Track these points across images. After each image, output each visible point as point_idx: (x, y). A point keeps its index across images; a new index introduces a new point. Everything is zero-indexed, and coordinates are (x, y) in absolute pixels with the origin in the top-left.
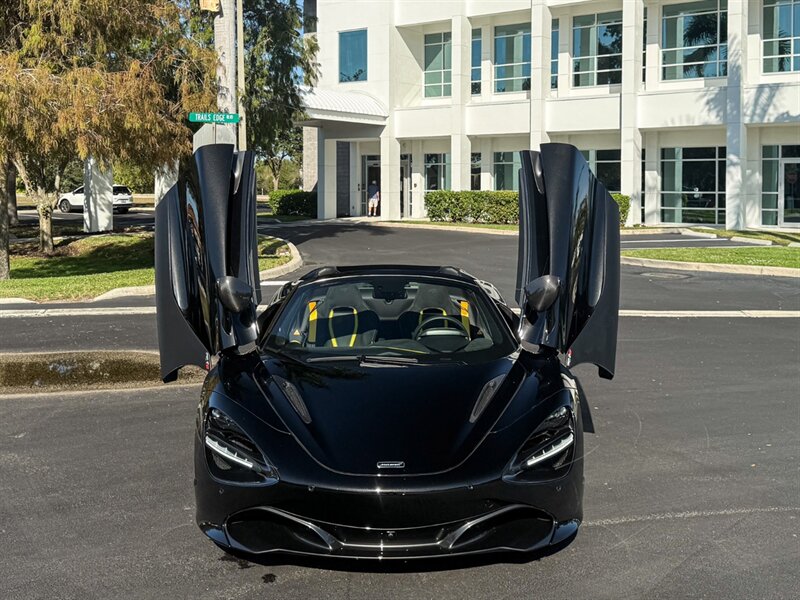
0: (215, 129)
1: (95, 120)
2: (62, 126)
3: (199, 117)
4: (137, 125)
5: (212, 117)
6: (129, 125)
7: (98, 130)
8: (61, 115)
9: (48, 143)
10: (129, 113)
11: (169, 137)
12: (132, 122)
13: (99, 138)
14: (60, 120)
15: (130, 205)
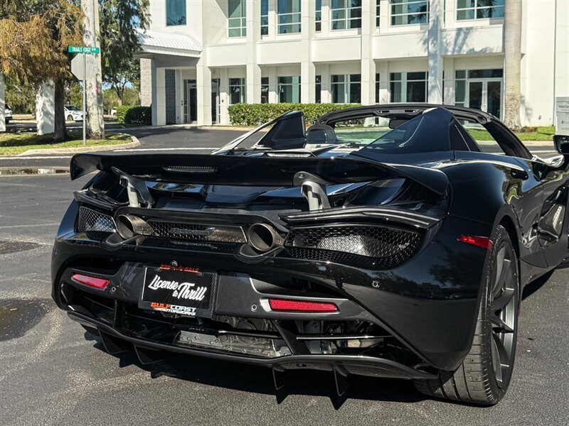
0: (84, 57)
3: (75, 49)
4: (37, 54)
5: (83, 49)
6: (33, 54)
7: (14, 57)
10: (32, 46)
12: (34, 52)
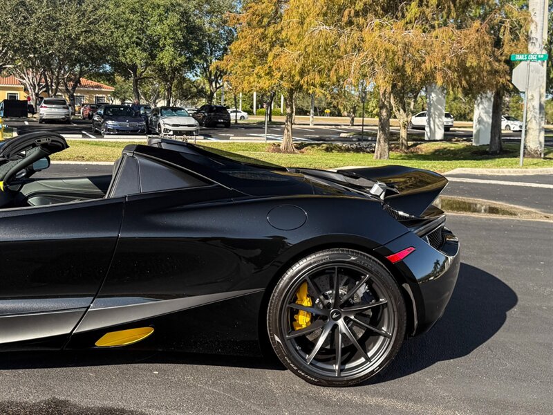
0: (529, 65)
1: (448, 61)
2: (427, 66)
3: (518, 57)
4: (475, 64)
5: (527, 57)
6: (470, 64)
7: (449, 68)
8: (427, 58)
9: (419, 76)
10: (470, 56)
11: (495, 72)
12: (472, 61)
13: (449, 73)
14: (427, 61)
15: (452, 126)
